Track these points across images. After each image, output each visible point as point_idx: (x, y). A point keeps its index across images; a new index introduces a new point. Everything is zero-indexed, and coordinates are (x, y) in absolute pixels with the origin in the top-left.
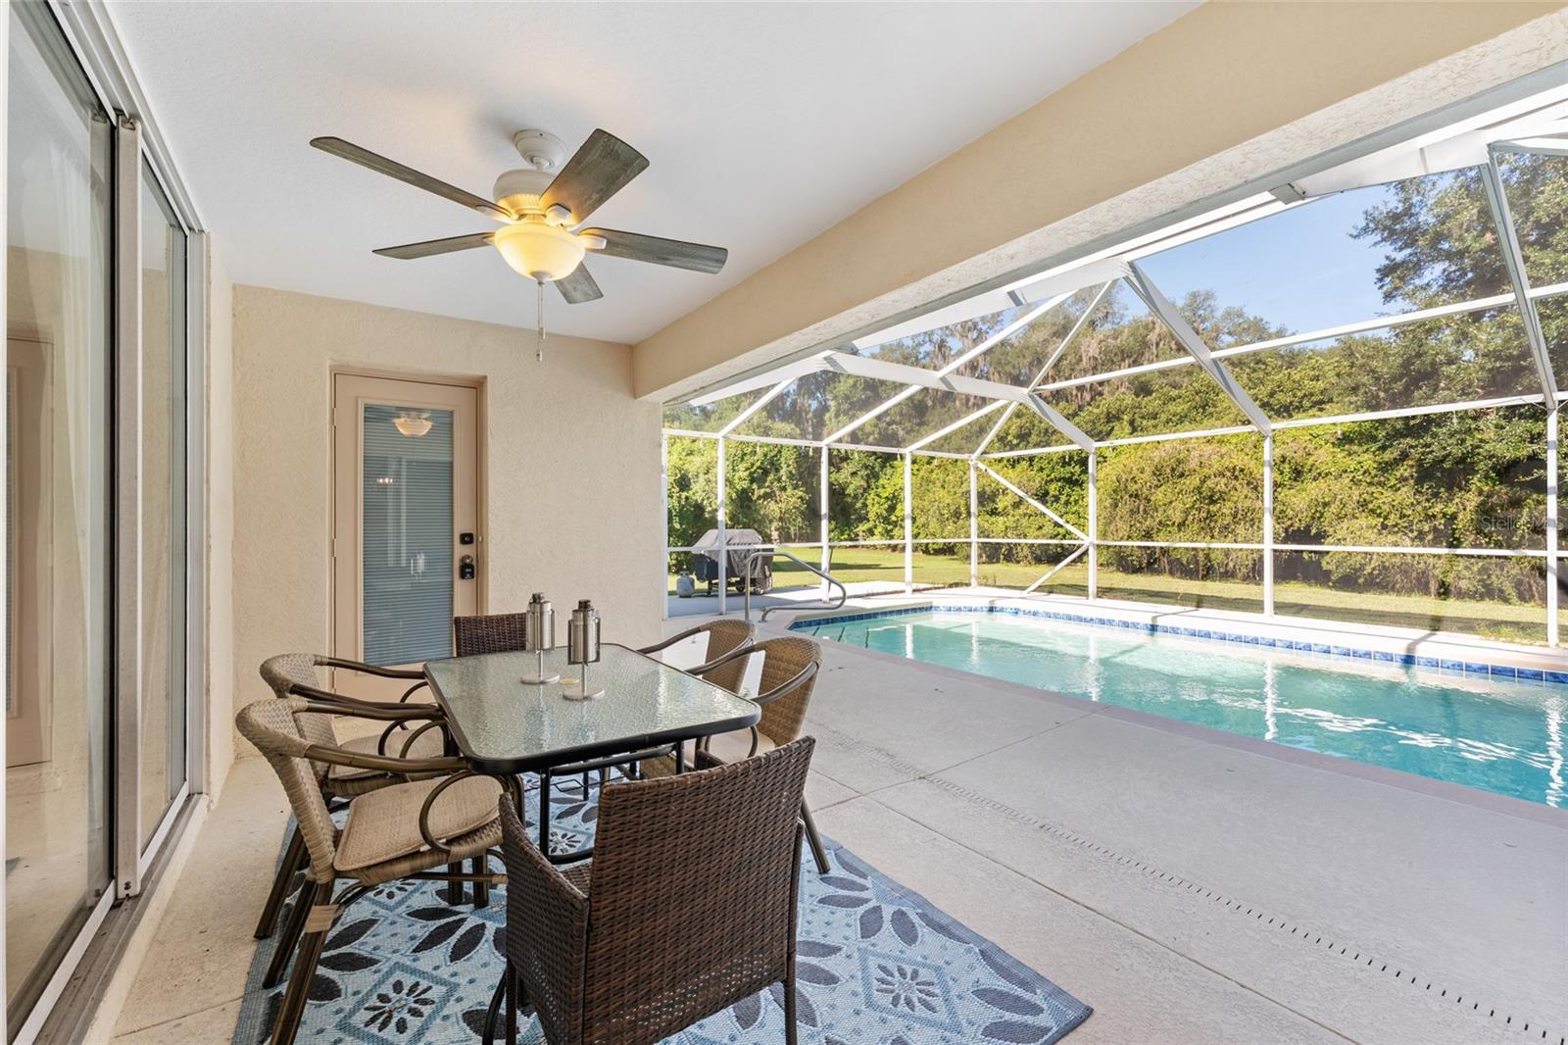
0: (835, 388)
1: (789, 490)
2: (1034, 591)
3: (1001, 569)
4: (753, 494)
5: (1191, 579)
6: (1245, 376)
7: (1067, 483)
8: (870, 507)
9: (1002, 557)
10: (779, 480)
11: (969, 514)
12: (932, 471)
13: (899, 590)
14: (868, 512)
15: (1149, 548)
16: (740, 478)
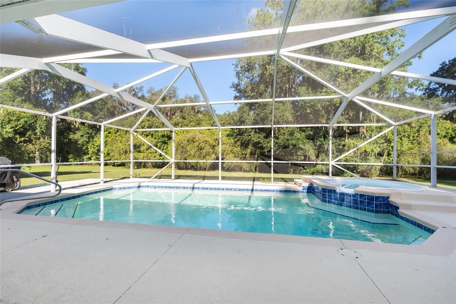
0: (73, 100)
1: (41, 139)
2: (154, 178)
3: (142, 171)
4: (16, 140)
5: (196, 171)
6: (208, 118)
7: (163, 143)
8: (89, 149)
9: (142, 166)
10: (36, 134)
11: (130, 152)
12: (117, 137)
13: (97, 182)
14: (88, 151)
15: (185, 162)
16: (7, 132)
